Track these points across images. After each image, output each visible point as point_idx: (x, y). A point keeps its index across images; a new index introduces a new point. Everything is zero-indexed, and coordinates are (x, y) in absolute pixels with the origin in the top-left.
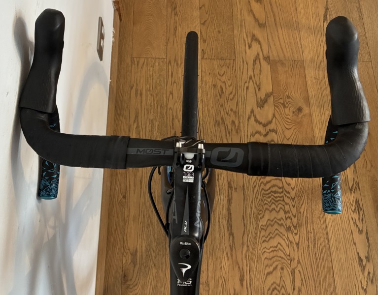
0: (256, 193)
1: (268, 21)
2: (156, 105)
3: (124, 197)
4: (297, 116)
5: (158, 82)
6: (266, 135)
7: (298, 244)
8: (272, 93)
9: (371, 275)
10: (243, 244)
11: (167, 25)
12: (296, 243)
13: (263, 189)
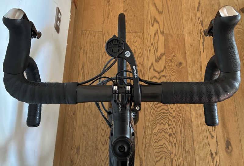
0: (152, 113)
1: (164, 10)
2: (95, 59)
3: (74, 114)
4: (179, 68)
5: (97, 46)
6: (159, 79)
7: (175, 144)
8: (164, 54)
9: (218, 164)
10: (143, 143)
11: (104, 12)
12: (174, 144)
13: (156, 111)
